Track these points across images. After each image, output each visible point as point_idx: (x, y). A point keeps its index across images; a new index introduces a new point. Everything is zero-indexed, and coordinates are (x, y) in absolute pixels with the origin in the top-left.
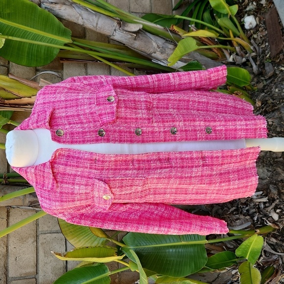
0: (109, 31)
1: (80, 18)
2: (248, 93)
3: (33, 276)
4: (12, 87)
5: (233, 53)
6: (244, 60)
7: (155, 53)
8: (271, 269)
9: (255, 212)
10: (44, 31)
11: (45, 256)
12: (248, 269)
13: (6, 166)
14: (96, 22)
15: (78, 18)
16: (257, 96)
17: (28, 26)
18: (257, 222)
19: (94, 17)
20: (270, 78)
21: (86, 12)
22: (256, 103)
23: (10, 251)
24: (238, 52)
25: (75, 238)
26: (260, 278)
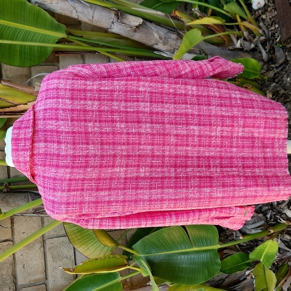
0: (106, 24)
1: (74, 11)
2: (258, 84)
3: (43, 282)
4: (6, 95)
5: (241, 37)
6: (253, 46)
7: (157, 45)
8: (286, 266)
9: (269, 209)
10: (36, 27)
11: (54, 261)
12: (262, 270)
13: (6, 171)
14: (91, 14)
15: (71, 12)
16: (268, 86)
17: (18, 23)
18: (271, 219)
19: (90, 9)
20: (281, 65)
21: (80, 5)
22: (266, 94)
23: (17, 259)
24: (246, 37)
25: (84, 246)
26: (275, 280)
